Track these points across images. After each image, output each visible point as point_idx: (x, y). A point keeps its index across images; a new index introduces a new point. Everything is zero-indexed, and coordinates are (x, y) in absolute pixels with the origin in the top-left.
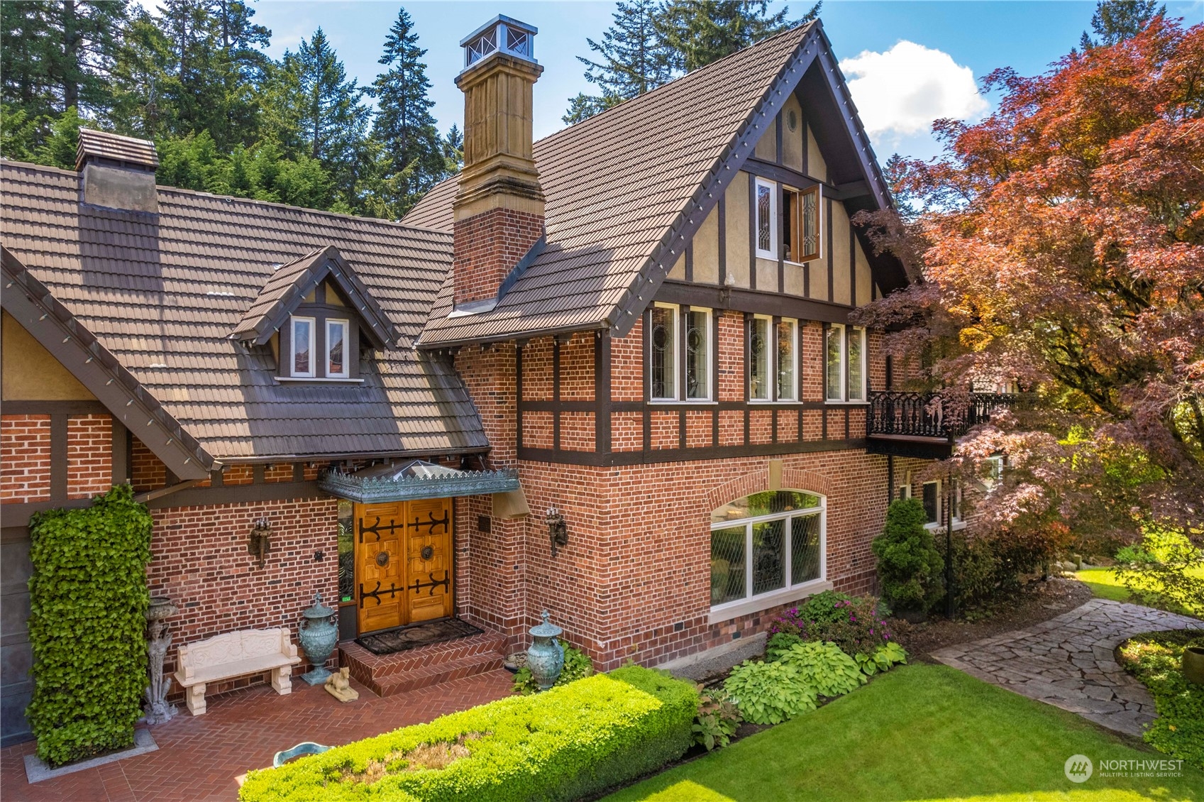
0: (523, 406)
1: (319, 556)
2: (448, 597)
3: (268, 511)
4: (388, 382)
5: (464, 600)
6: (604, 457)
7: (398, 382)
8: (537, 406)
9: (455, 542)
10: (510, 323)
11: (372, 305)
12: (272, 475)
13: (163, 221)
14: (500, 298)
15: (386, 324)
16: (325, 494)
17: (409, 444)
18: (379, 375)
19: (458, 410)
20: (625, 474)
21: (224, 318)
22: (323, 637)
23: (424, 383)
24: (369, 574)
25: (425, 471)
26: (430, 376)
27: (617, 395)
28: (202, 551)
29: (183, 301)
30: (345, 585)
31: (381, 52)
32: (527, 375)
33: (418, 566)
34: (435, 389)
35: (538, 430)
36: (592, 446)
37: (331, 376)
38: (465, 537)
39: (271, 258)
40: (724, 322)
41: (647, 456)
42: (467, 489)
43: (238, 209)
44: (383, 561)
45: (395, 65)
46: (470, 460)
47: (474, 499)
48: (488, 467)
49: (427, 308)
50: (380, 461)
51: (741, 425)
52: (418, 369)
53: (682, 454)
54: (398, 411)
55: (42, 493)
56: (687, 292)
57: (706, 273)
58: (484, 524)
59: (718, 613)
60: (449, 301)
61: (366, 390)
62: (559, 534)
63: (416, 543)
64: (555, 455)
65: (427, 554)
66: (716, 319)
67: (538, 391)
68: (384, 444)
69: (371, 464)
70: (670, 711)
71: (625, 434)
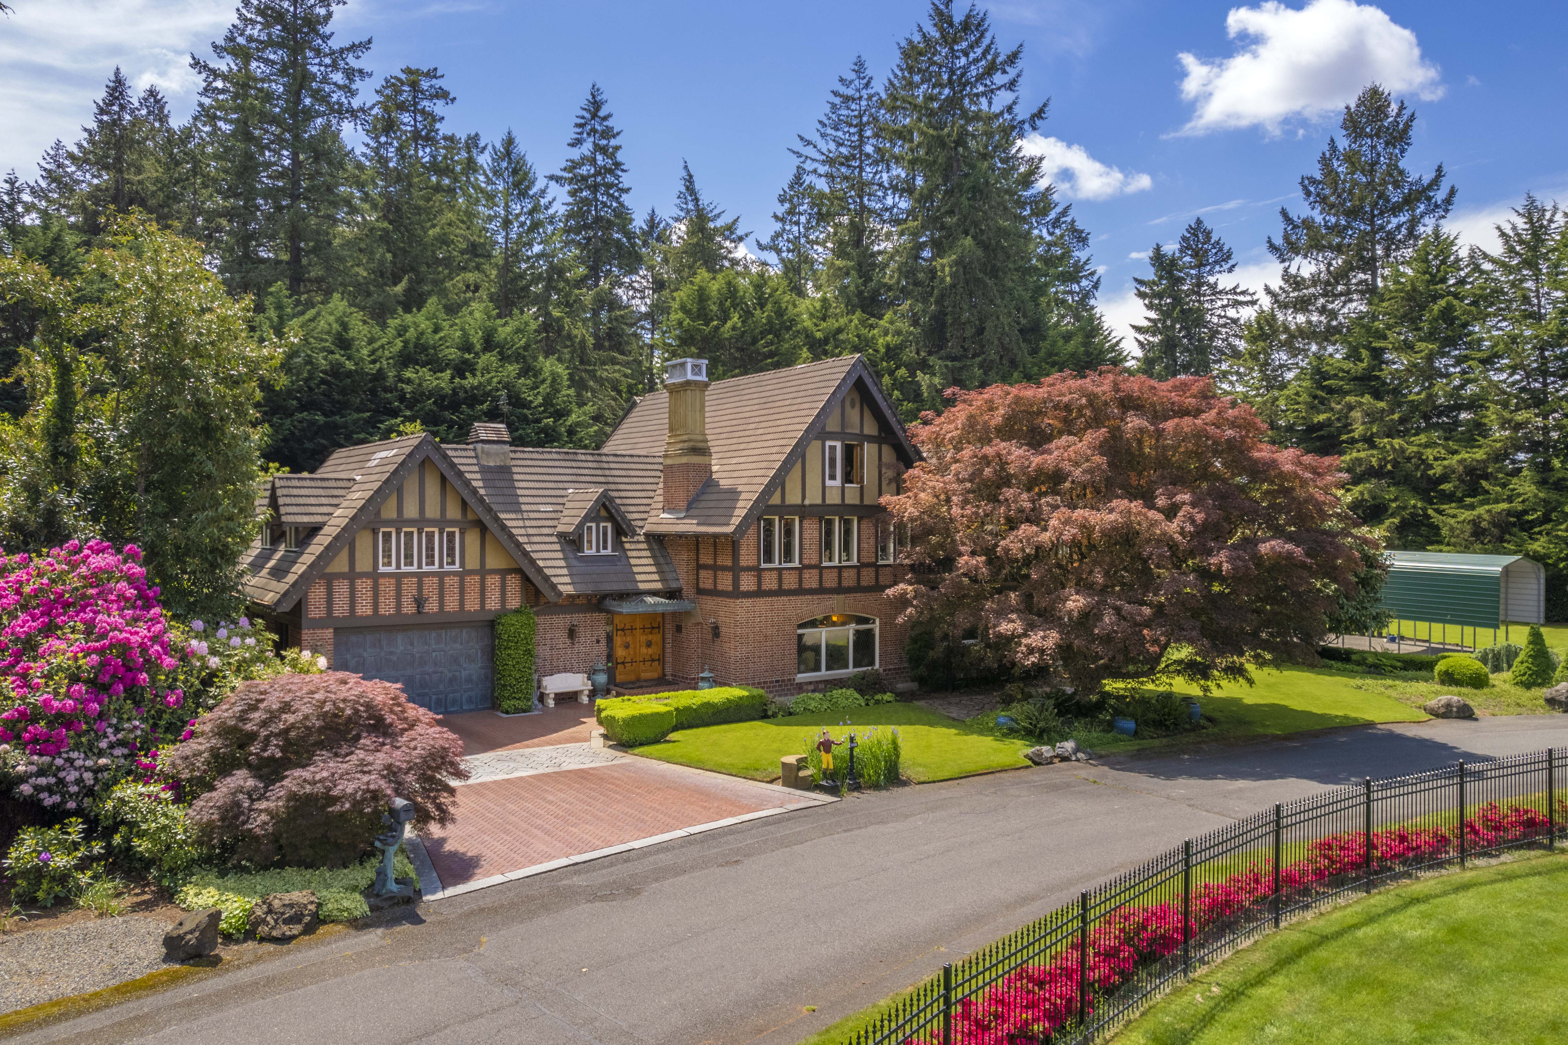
0: (699, 567)
1: (598, 641)
2: (660, 668)
3: (576, 618)
4: (630, 554)
5: (669, 670)
6: (736, 593)
7: (634, 554)
8: (706, 567)
9: (664, 639)
10: (690, 526)
11: (623, 515)
12: (577, 601)
13: (515, 470)
14: (688, 510)
15: (629, 525)
16: (601, 611)
17: (642, 586)
18: (625, 550)
19: (666, 568)
20: (747, 602)
21: (550, 523)
22: (602, 678)
23: (648, 553)
24: (620, 653)
25: (650, 600)
26: (650, 549)
27: (743, 563)
28: (548, 636)
29: (532, 515)
30: (610, 657)
31: (571, 133)
32: (702, 551)
33: (644, 650)
34: (653, 557)
35: (706, 579)
36: (730, 588)
37: (603, 552)
38: (669, 636)
39: (566, 485)
40: (806, 523)
41: (759, 593)
42: (670, 609)
43: (546, 456)
44: (627, 646)
45: (587, 148)
46: (672, 594)
47: (674, 614)
48: (681, 598)
49: (647, 509)
50: (628, 595)
51: (817, 577)
52: (644, 546)
53: (780, 592)
54: (635, 569)
55: (498, 606)
56: (783, 509)
57: (794, 498)
58: (679, 629)
59: (801, 677)
60: (660, 505)
61: (619, 558)
62: (716, 631)
63: (643, 638)
64: (714, 593)
65: (649, 644)
66: (801, 522)
67: (706, 559)
68: (630, 587)
69: (623, 596)
70: (753, 697)
71: (747, 583)
